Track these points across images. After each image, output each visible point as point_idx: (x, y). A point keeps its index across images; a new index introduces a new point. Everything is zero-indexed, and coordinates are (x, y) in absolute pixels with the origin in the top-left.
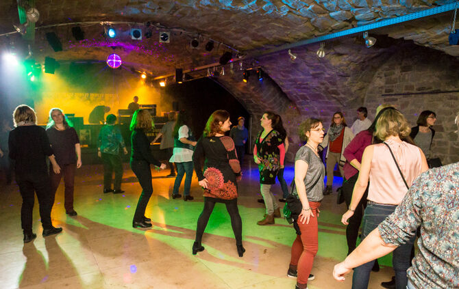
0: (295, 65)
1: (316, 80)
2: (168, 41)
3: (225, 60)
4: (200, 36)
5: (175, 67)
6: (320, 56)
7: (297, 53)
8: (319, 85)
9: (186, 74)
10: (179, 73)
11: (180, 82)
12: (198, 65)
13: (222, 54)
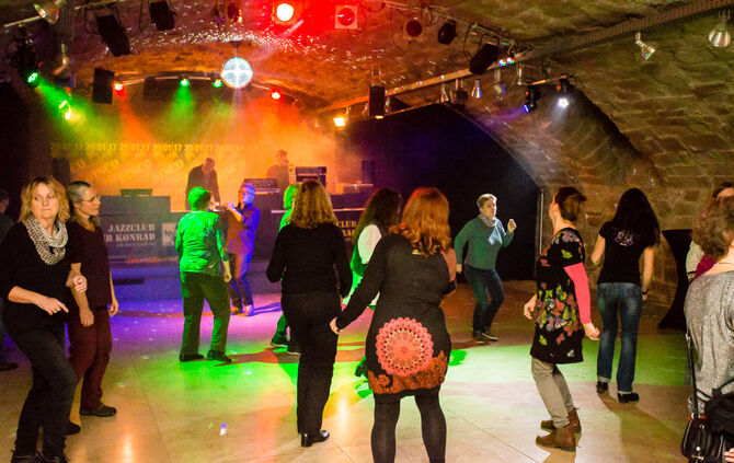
0: (652, 68)
1: (706, 103)
2: (354, 26)
3: (482, 62)
4: (426, 11)
5: (368, 83)
6: (717, 43)
7: (658, 40)
8: (712, 114)
9: (393, 98)
10: (377, 96)
11: (379, 117)
12: (420, 77)
13: (473, 50)
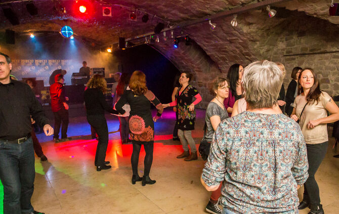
0: (215, 33)
1: (233, 45)
2: (110, 15)
3: (158, 29)
4: (137, 10)
5: (118, 36)
6: (233, 25)
7: (216, 23)
8: (235, 49)
9: (128, 42)
10: (122, 41)
11: (123, 49)
12: (138, 35)
13: (156, 25)
